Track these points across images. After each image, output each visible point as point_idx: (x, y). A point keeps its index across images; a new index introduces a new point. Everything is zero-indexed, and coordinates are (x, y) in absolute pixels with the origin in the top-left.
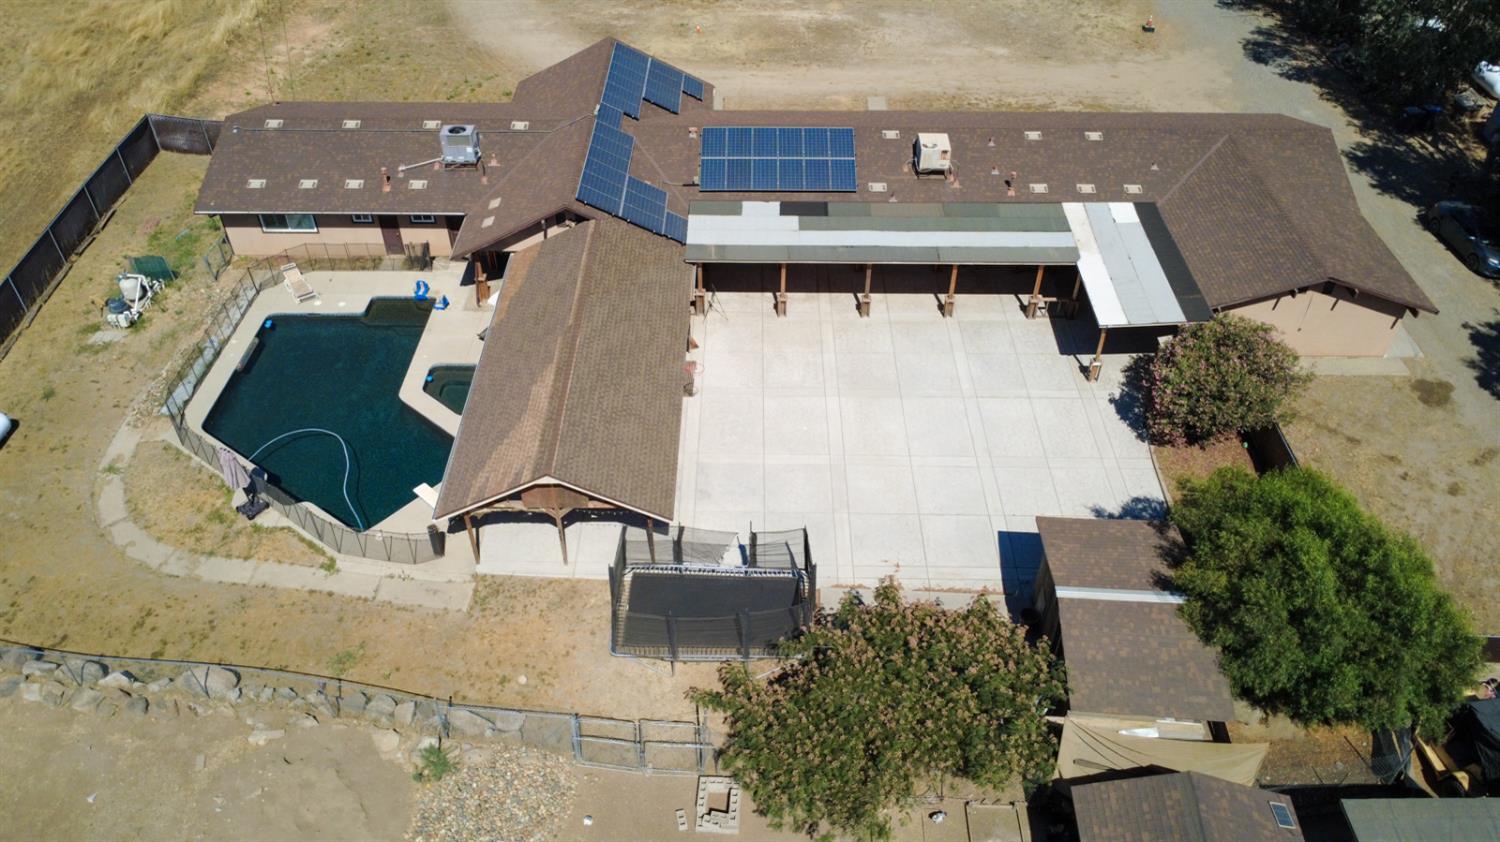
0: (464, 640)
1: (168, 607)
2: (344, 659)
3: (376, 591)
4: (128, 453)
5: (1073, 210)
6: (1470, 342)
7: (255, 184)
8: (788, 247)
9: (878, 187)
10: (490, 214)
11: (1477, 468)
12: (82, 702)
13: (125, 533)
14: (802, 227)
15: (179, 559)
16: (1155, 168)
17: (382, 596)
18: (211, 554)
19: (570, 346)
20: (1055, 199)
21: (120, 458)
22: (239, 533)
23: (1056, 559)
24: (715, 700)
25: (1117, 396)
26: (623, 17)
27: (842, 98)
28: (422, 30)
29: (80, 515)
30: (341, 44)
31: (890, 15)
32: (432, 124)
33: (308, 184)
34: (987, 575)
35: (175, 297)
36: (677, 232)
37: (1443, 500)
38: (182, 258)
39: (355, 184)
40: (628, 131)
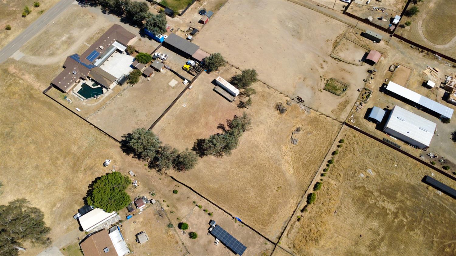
0: (115, 92)
1: (101, 104)
2: (112, 97)
3: (108, 94)
4: (85, 104)
5: (113, 44)
7: (65, 87)
8: (102, 61)
9: (101, 53)
10: (83, 75)
12: (105, 108)
13: (93, 105)
14: (101, 59)
15: (98, 103)
16: (114, 37)
18: (98, 101)
20: (111, 45)
22: (98, 99)
23: (134, 65)
24: (128, 83)
26: (50, 52)
27: (82, 45)
28: (36, 68)
29: (89, 106)
30: (33, 76)
31: (71, 32)
32: (70, 73)
33: (68, 84)
34: (131, 69)
35: (69, 97)
36: (95, 66)
37: (145, 47)
38: (64, 96)
39: (71, 81)
40: (82, 62)
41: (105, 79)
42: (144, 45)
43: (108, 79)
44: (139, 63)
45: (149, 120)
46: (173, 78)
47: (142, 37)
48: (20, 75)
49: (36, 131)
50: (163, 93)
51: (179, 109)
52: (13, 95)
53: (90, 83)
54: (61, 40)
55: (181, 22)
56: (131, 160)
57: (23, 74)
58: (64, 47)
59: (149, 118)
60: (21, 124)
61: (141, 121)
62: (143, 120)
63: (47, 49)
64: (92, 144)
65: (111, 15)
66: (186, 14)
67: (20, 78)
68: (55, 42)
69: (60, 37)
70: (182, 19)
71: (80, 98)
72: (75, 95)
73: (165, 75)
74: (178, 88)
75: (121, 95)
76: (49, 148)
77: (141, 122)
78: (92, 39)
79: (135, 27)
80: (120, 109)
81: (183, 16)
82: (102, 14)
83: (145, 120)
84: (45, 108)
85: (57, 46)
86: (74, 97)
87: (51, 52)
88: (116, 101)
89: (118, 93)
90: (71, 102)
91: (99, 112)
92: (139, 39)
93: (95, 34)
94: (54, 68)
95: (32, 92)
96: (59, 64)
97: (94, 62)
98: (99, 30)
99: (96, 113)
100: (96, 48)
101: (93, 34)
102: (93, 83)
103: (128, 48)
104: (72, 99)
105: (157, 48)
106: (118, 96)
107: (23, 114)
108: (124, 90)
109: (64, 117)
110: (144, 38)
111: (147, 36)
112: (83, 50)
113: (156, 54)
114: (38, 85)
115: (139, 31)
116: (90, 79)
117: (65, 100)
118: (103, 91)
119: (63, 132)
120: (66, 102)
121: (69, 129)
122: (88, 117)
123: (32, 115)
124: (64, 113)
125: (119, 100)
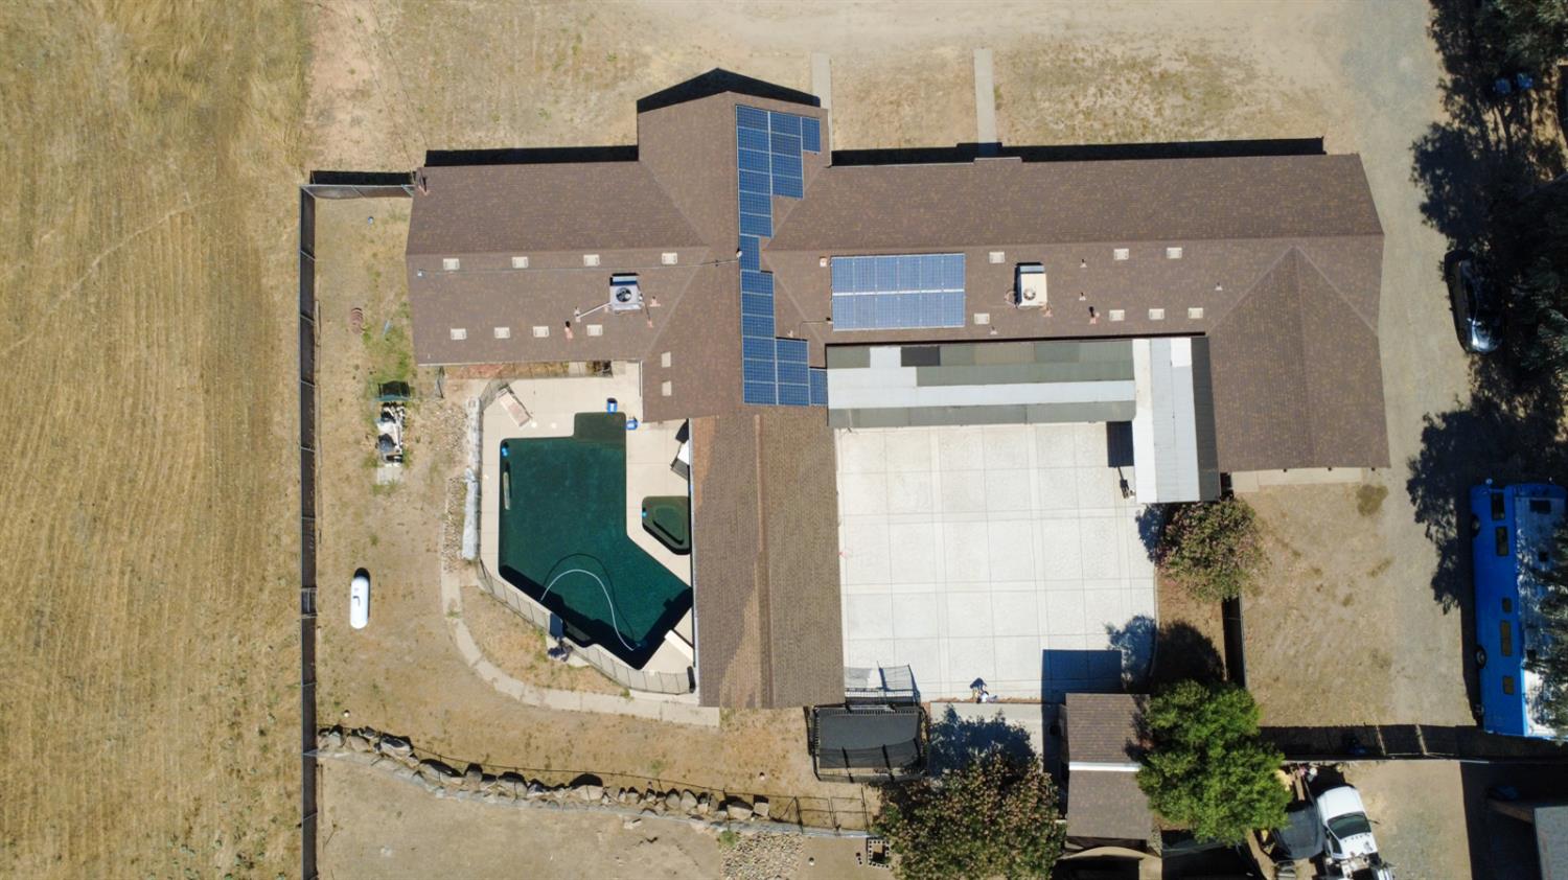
0: (722, 748)
1: (540, 731)
2: (657, 765)
3: (661, 713)
4: (456, 595)
6: (1420, 438)
7: (458, 334)
8: (909, 409)
10: (666, 376)
11: (1372, 579)
12: (525, 807)
13: (487, 671)
14: (921, 383)
15: (531, 692)
16: (1219, 288)
17: (666, 718)
18: (549, 687)
19: (765, 577)
20: (1128, 328)
21: (453, 603)
22: (560, 670)
23: (1073, 736)
25: (1142, 514)
27: (949, 53)
29: (452, 657)
32: (592, 260)
33: (502, 333)
34: (1033, 687)
35: (418, 421)
36: (821, 394)
37: (1337, 610)
38: (402, 364)
39: (541, 331)
40: (767, 259)
41: (752, 613)
42: (1342, 591)
43: (766, 653)
44: (1134, 753)
47: (1412, 486)
53: (653, 465)
71: (470, 510)
72: (472, 437)
75: (730, 838)
78: (1067, 75)
79: (1464, 337)
84: (199, 325)
86: (451, 460)
88: (646, 848)
89: (736, 788)
90: (389, 472)
91: (458, 801)
92: (1375, 484)
93: (1132, 65)
94: (584, 46)
95: (258, 87)
96: (648, 49)
97: (856, 348)
98: (1194, 61)
99: (430, 771)
100: (995, 243)
101: (1117, 51)
102: (677, 487)
103: (1207, 504)
104: (422, 456)
105: (1401, 742)
106: (699, 826)
107: (39, 209)
108: (796, 815)
109: (230, 549)
110: (1419, 518)
111: (1453, 534)
112: (906, 110)
113: (1334, 804)
114: (359, 65)
115: (1449, 407)
116: (685, 454)
117: (376, 406)
118: (654, 641)
119: (102, 655)
120: (363, 429)
121: (161, 675)
122: (356, 743)
123: (76, 285)
124: (259, 518)
125: (675, 859)
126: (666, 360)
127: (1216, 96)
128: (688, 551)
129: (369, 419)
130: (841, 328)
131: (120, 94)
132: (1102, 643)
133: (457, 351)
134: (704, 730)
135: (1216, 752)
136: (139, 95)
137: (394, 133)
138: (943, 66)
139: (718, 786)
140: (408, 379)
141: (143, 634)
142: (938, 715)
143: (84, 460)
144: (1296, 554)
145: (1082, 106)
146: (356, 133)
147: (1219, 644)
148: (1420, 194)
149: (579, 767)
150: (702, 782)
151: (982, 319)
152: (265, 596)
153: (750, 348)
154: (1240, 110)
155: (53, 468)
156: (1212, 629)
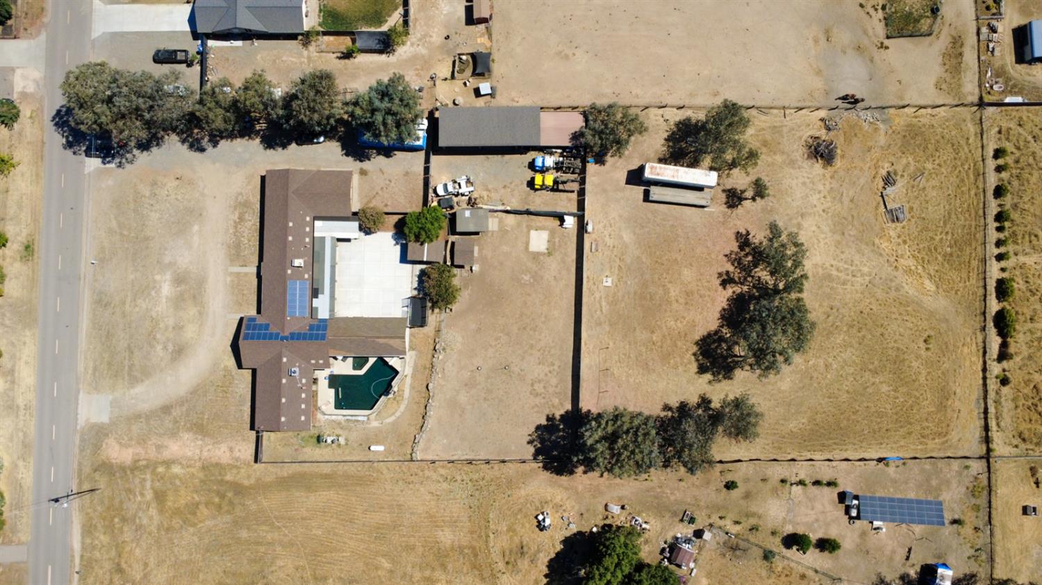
0: (421, 351)
1: (414, 400)
2: (425, 368)
3: (411, 367)
4: (377, 422)
6: (347, 158)
7: (303, 418)
8: (330, 297)
11: (384, 174)
12: (433, 404)
13: (398, 414)
14: (323, 293)
15: (404, 402)
16: (301, 212)
17: (412, 365)
18: (403, 397)
19: (371, 337)
20: (314, 238)
21: (379, 423)
22: (398, 394)
23: (416, 258)
24: (433, 311)
26: (165, 348)
27: (229, 279)
28: (176, 412)
29: (394, 424)
30: (186, 436)
31: (167, 259)
32: (284, 381)
33: (303, 406)
34: (409, 266)
35: (328, 432)
36: (324, 320)
37: (392, 184)
38: (312, 437)
39: (303, 396)
40: (287, 334)
41: (382, 341)
42: (388, 182)
43: (391, 337)
44: (422, 244)
45: (556, 367)
46: (529, 228)
47: (361, 161)
48: (153, 454)
49: (328, 555)
50: (535, 280)
51: (601, 298)
52: (194, 514)
53: (344, 367)
54: (164, 300)
55: (423, 51)
56: (589, 483)
57: (159, 447)
58: (191, 313)
59: (553, 364)
60: (280, 563)
61: (540, 381)
62: (542, 376)
63: (152, 346)
64: (476, 502)
65: (223, 144)
66: (416, 19)
67: (168, 463)
68: (154, 315)
69: (153, 293)
70: (420, 40)
71: (354, 418)
72: (333, 417)
73: (503, 231)
74: (560, 246)
75: (444, 349)
76: (391, 571)
77: (542, 385)
78: (237, 246)
79: (320, 143)
80: (469, 384)
81: (416, 31)
82: (198, 154)
83: (546, 375)
84: (297, 494)
85: (171, 322)
86: (339, 423)
87: (170, 348)
88: (446, 371)
89: (432, 347)
90: (342, 440)
91: (431, 422)
92: (358, 171)
93: (236, 227)
94: (220, 384)
95: (228, 478)
96: (222, 366)
97: (313, 311)
98: (235, 209)
99: (423, 429)
100: (285, 272)
101: (231, 231)
102: (350, 360)
103: (359, 220)
104: (338, 431)
105: (427, 170)
106: (441, 357)
107: (261, 540)
108: (438, 331)
109: (361, 484)
110: (369, 160)
111: (375, 151)
112: (245, 292)
113: (441, 191)
114: (222, 450)
115: (340, 149)
116: (340, 358)
117: (323, 444)
118: (392, 368)
119: (388, 519)
120: (329, 448)
121: (395, 503)
122: (415, 449)
123: (284, 529)
124: (352, 476)
125: (449, 364)
126: (313, 362)
127: (246, 204)
128: (368, 358)
129: (326, 447)
130: (307, 315)
131: (228, 518)
132: (398, 247)
133: (308, 420)
134: (416, 355)
135: (420, 226)
136: (228, 512)
137: (244, 440)
138: (232, 281)
139: (431, 352)
140: (316, 436)
141: (383, 508)
142: (415, 293)
143: (334, 525)
144: (377, 193)
145: (246, 242)
146: (243, 451)
147: (400, 216)
148: (280, 149)
149: (425, 389)
150: (430, 356)
151: (306, 276)
152: (375, 475)
153: (311, 339)
154: (251, 198)
155: (335, 534)
156: (396, 218)
